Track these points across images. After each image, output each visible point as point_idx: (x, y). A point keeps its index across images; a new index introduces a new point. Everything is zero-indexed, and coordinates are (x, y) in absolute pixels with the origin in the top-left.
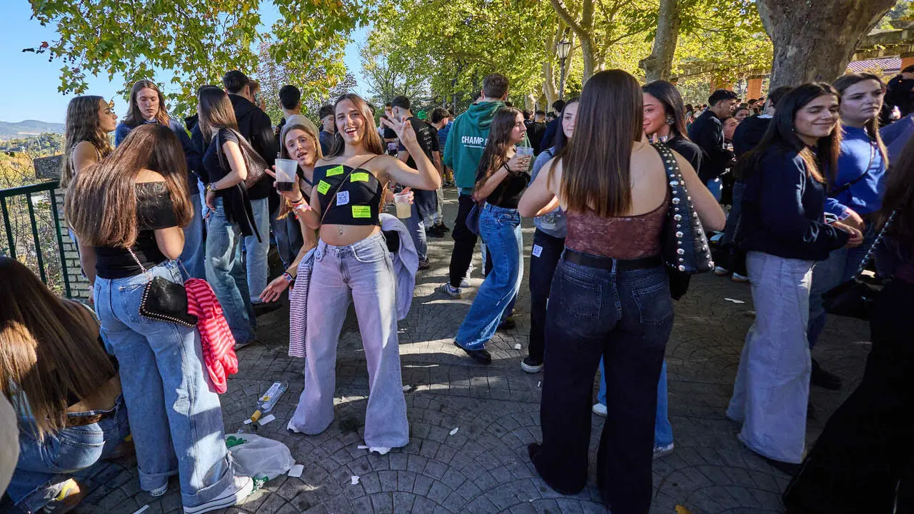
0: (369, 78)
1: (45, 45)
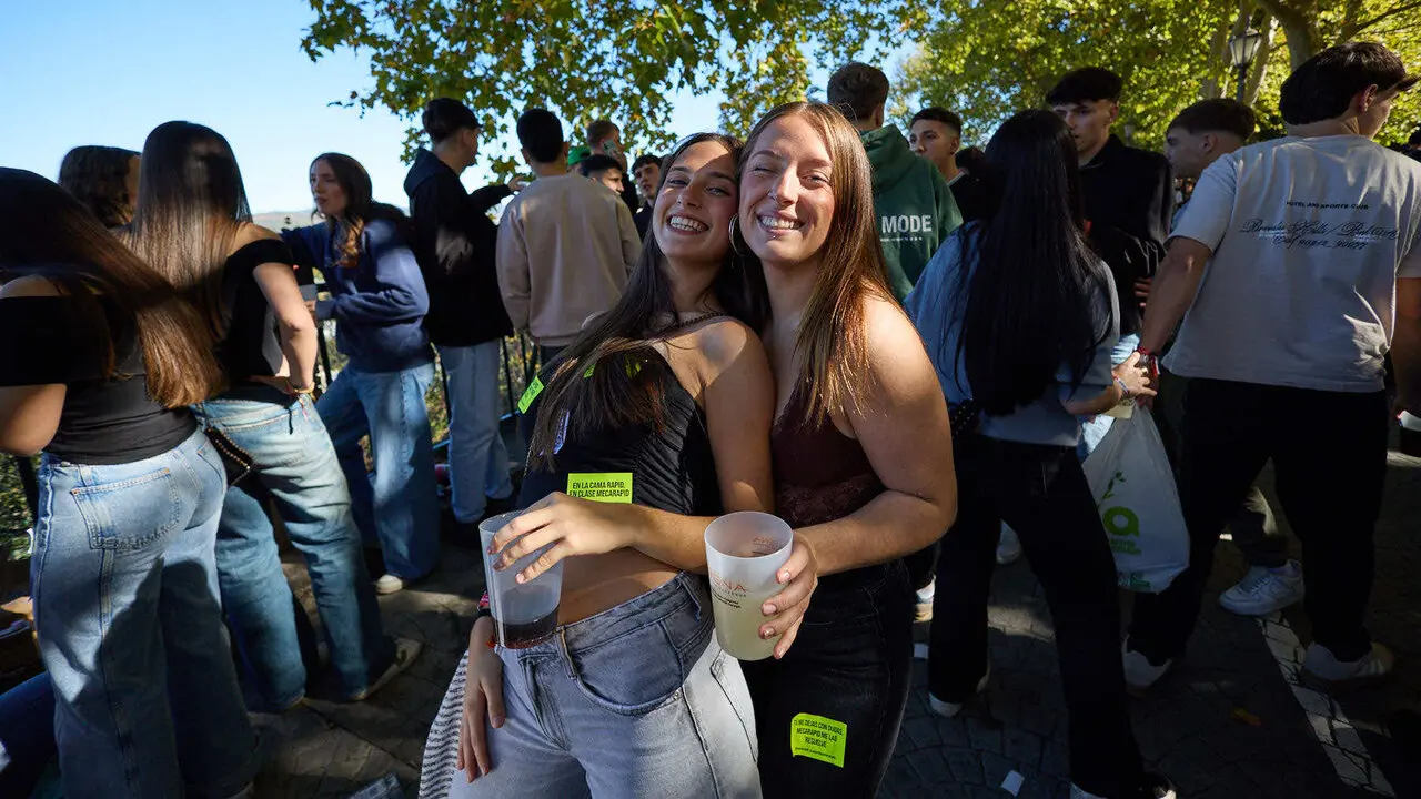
1: (354, 96)
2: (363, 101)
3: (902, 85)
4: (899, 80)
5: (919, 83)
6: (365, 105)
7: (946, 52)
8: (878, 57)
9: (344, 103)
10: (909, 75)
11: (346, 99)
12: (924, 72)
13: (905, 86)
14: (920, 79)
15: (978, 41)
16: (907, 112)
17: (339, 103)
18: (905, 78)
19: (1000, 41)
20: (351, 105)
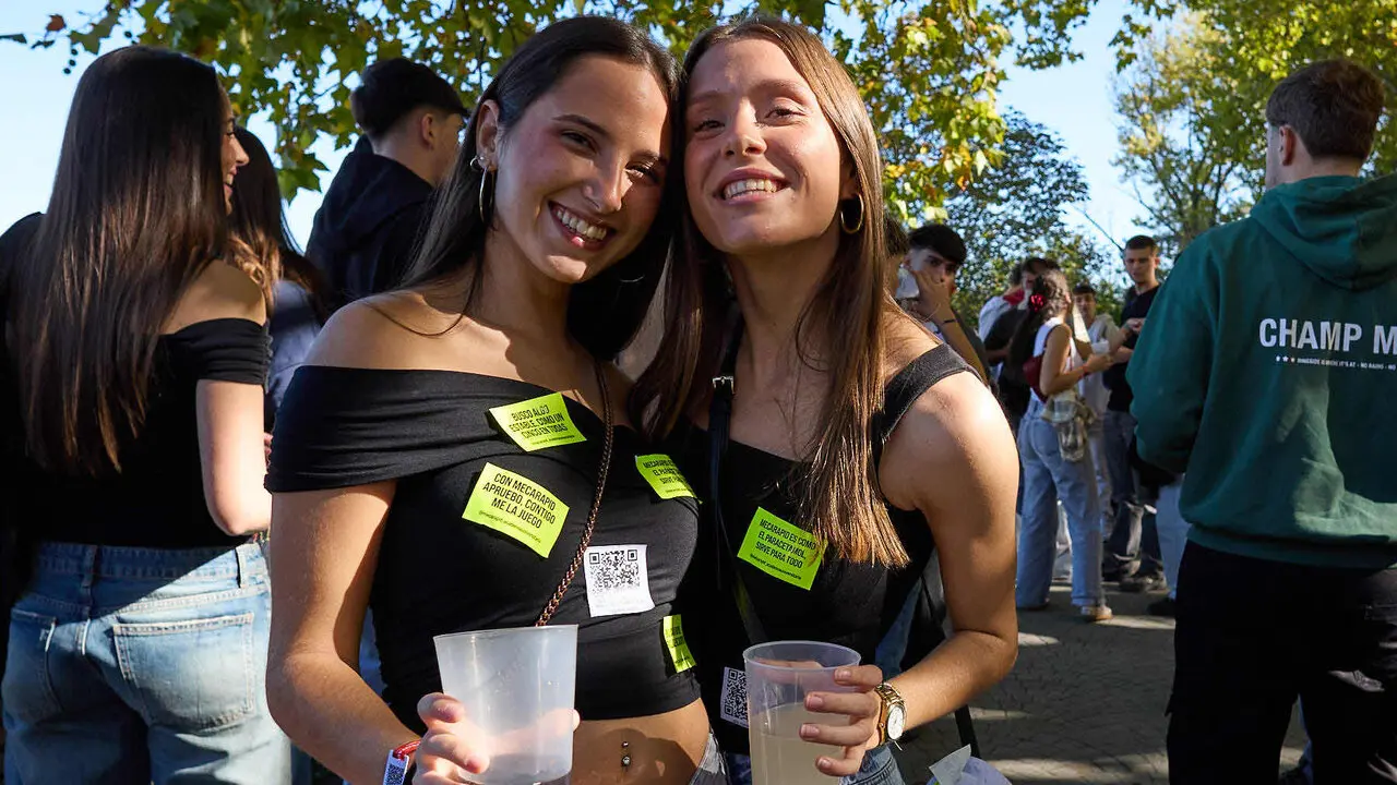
0: (1139, 177)
1: (57, 23)
2: (75, 37)
3: (1152, 91)
4: (1146, 81)
5: (1186, 90)
6: (79, 47)
7: (1253, 34)
8: (1128, 34)
9: (32, 40)
10: (1168, 73)
11: (36, 32)
12: (1197, 70)
13: (1158, 94)
14: (1190, 83)
15: (1315, 18)
16: (1162, 147)
17: (20, 39)
18: (1157, 76)
19: (1357, 20)
20: (47, 44)
